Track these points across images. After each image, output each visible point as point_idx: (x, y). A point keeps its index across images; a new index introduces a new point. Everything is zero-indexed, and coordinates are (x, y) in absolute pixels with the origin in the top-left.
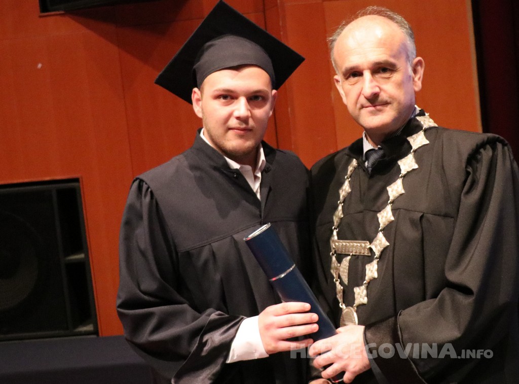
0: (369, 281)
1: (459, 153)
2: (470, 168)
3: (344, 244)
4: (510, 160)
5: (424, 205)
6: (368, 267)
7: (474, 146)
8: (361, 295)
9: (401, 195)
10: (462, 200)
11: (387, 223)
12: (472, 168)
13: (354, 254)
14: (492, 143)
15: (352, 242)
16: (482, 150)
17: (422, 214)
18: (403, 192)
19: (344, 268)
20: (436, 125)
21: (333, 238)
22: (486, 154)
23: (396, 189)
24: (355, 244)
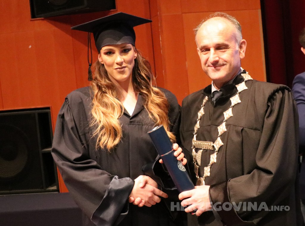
0: (212, 164)
1: (264, 95)
2: (270, 103)
3: (199, 143)
4: (292, 99)
5: (243, 123)
6: (212, 156)
7: (272, 91)
8: (207, 172)
9: (231, 117)
10: (265, 121)
11: (223, 132)
12: (271, 103)
13: (204, 148)
14: (282, 90)
15: (204, 142)
16: (277, 94)
17: (242, 128)
18: (232, 115)
19: (199, 156)
20: (252, 79)
21: (193, 139)
22: (279, 96)
23: (228, 114)
24: (205, 143)
